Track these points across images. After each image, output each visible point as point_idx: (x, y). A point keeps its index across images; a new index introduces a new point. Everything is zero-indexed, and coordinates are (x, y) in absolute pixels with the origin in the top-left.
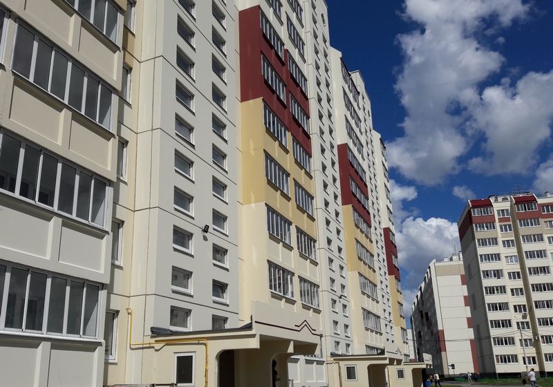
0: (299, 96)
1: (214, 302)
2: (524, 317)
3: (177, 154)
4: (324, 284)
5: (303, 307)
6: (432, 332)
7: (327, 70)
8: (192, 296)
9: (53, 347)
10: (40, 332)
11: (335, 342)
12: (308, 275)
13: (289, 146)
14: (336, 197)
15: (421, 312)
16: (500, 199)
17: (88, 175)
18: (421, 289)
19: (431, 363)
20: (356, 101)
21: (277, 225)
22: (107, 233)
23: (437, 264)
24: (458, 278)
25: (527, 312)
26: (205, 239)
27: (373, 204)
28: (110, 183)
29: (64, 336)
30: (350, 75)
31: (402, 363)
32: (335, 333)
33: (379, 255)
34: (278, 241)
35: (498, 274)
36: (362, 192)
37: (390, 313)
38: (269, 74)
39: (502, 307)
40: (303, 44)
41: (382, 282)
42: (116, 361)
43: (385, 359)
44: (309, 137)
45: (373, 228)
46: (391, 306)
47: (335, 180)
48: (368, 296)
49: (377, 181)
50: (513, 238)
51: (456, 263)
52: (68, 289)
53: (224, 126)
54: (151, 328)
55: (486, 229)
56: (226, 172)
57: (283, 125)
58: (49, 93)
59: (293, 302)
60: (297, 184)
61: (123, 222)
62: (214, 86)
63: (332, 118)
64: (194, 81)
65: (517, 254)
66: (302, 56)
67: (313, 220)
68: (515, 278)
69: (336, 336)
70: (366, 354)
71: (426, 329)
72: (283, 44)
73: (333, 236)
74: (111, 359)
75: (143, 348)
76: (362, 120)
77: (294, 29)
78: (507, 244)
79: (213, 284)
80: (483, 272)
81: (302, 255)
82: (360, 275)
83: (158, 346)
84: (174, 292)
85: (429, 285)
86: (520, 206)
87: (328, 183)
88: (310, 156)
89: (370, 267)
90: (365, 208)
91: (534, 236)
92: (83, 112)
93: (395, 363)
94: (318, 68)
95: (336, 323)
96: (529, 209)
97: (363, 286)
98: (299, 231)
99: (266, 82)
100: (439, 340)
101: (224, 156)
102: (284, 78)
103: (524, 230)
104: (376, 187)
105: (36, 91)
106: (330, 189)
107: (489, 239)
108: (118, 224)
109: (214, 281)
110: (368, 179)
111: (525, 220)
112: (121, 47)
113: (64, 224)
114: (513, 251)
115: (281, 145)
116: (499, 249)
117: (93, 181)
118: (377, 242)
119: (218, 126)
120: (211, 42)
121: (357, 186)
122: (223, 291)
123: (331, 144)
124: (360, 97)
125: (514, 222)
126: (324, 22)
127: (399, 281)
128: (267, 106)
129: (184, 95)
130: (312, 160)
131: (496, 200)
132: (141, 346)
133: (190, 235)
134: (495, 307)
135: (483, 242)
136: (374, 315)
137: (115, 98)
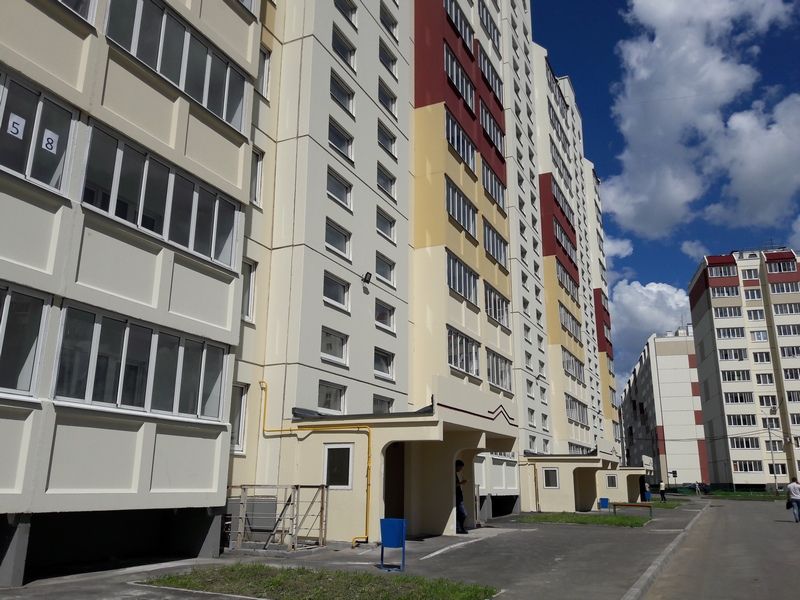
0: (492, 105)
1: (376, 377)
2: (773, 412)
3: (331, 173)
4: (519, 361)
5: (491, 389)
6: (648, 428)
7: (528, 73)
8: (347, 368)
9: (159, 431)
10: (141, 409)
11: (531, 436)
12: (499, 346)
13: (478, 172)
14: (535, 244)
15: (634, 402)
16: (746, 255)
17: (210, 192)
18: (634, 372)
19: (652, 469)
20: (564, 117)
21: (460, 279)
22: (236, 275)
23: (658, 340)
24: (685, 359)
25: (777, 405)
26: (366, 291)
27: (582, 256)
28: (241, 206)
29: (175, 415)
30: (557, 81)
31: (618, 468)
32: (530, 426)
33: (587, 324)
34: (461, 299)
35: (740, 354)
36: (569, 240)
37: (599, 402)
38: (454, 71)
39: (745, 397)
40: (499, 34)
41: (590, 361)
42: (244, 453)
43: (597, 461)
44: (503, 161)
45: (581, 289)
46: (601, 393)
47: (534, 221)
48: (574, 378)
49: (589, 227)
50: (763, 308)
51: (683, 339)
52: (181, 350)
53: (393, 139)
54: (294, 409)
55: (726, 294)
56: (395, 202)
57: (470, 141)
58: (158, 73)
59: (478, 382)
60: (487, 224)
61: (256, 263)
62: (381, 82)
63: (532, 138)
64: (355, 73)
65: (766, 329)
66: (496, 49)
67: (506, 273)
68: (762, 360)
69: (533, 429)
70: (568, 453)
71: (639, 424)
72: (472, 32)
73: (531, 297)
74: (238, 450)
75: (281, 436)
76: (571, 143)
77: (488, 12)
78: (754, 315)
79: (375, 354)
80: (721, 351)
81: (490, 320)
82: (564, 349)
83: (301, 434)
84: (324, 361)
85: (646, 367)
86: (773, 265)
87: (526, 225)
88: (505, 187)
89: (576, 340)
90: (572, 262)
91: (790, 305)
92: (205, 104)
93: (609, 467)
94: (516, 69)
95: (531, 412)
96: (785, 270)
97: (566, 364)
98: (489, 287)
99: (450, 81)
100: (657, 440)
101: (392, 180)
102: (473, 77)
103: (777, 298)
104: (586, 234)
105: (140, 68)
106: (529, 233)
107: (730, 308)
108: (250, 266)
109: (376, 349)
110: (576, 222)
111: (779, 284)
112: (258, 15)
113: (177, 260)
114: (762, 324)
115: (468, 170)
116: (742, 321)
117: (217, 202)
118: (586, 307)
119: (386, 138)
120: (379, 21)
121: (563, 231)
122: (388, 364)
123: (531, 172)
124: (569, 112)
125: (764, 286)
126: (525, 8)
127: (612, 359)
128: (450, 114)
129: (341, 92)
130: (506, 192)
131: (741, 257)
132: (279, 433)
133: (346, 286)
134: (735, 398)
135: (722, 312)
136: (580, 403)
137: (248, 88)
